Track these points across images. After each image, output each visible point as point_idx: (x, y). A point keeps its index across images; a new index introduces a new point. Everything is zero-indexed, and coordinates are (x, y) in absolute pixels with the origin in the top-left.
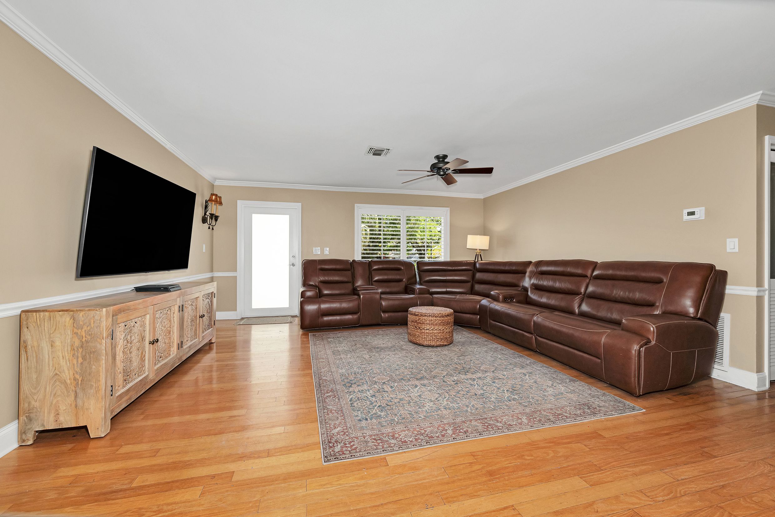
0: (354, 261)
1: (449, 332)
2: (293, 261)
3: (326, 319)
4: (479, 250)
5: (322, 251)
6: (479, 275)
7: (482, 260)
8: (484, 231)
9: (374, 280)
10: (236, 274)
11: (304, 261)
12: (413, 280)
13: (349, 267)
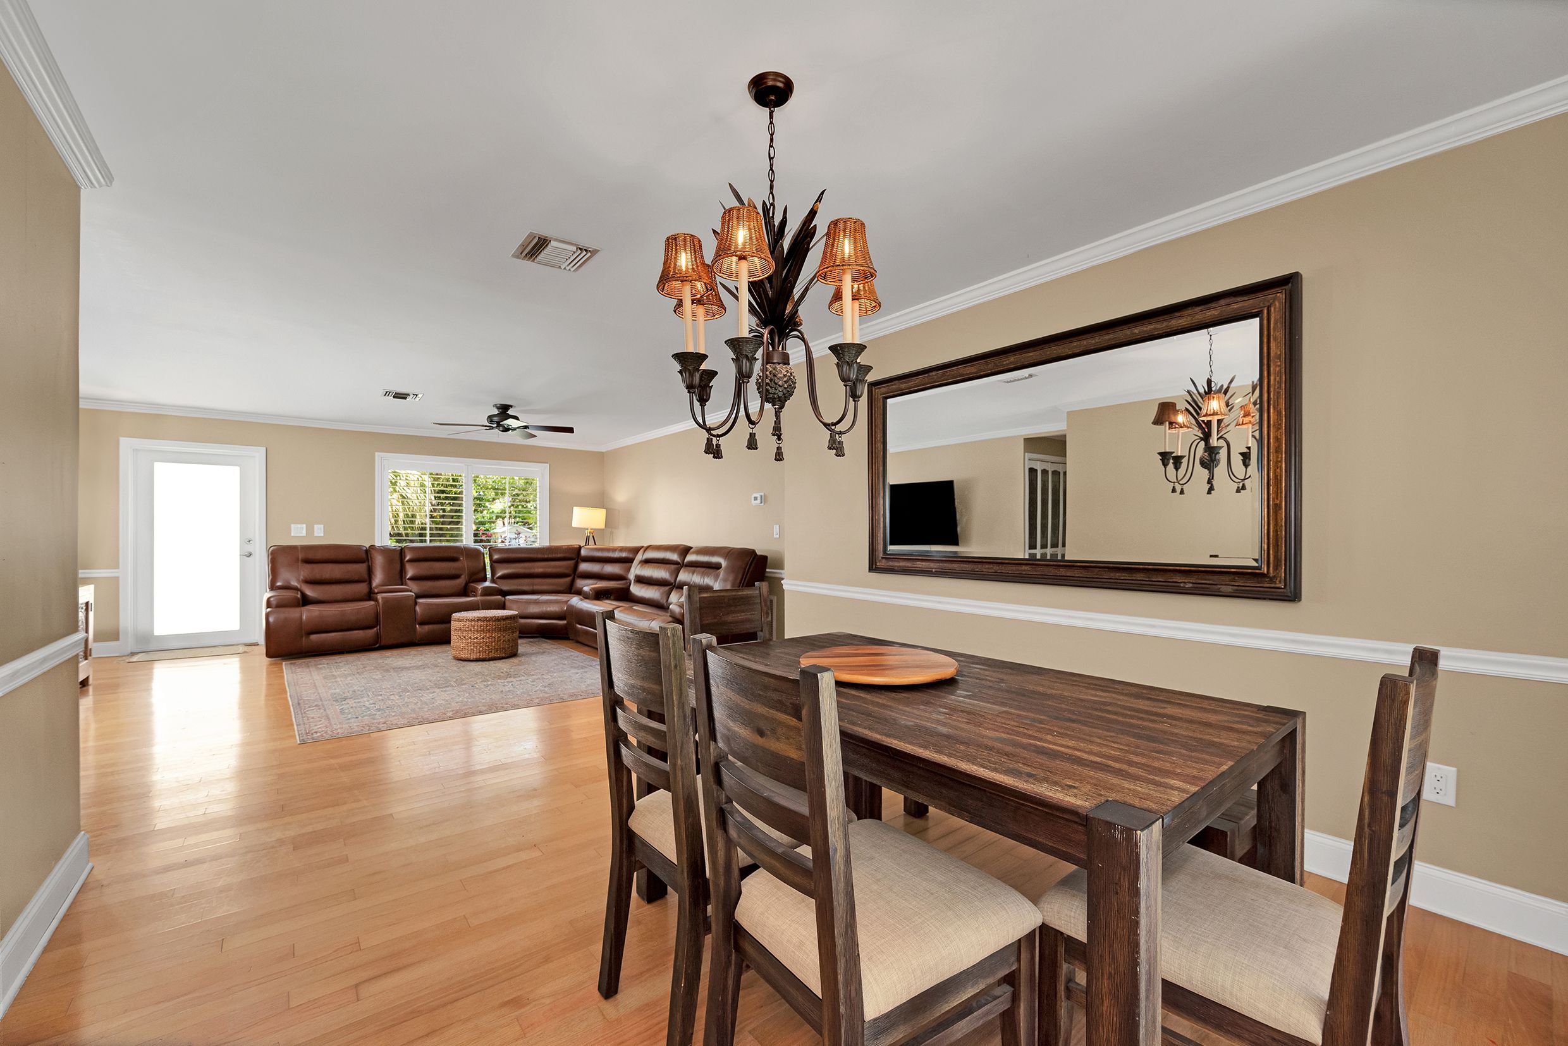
0: (372, 547)
1: (509, 640)
2: (249, 548)
3: (314, 637)
4: (591, 529)
5: (310, 530)
6: (584, 567)
7: (595, 544)
8: (600, 500)
9: (408, 577)
10: (117, 572)
11: (273, 548)
12: (482, 575)
13: (364, 556)
